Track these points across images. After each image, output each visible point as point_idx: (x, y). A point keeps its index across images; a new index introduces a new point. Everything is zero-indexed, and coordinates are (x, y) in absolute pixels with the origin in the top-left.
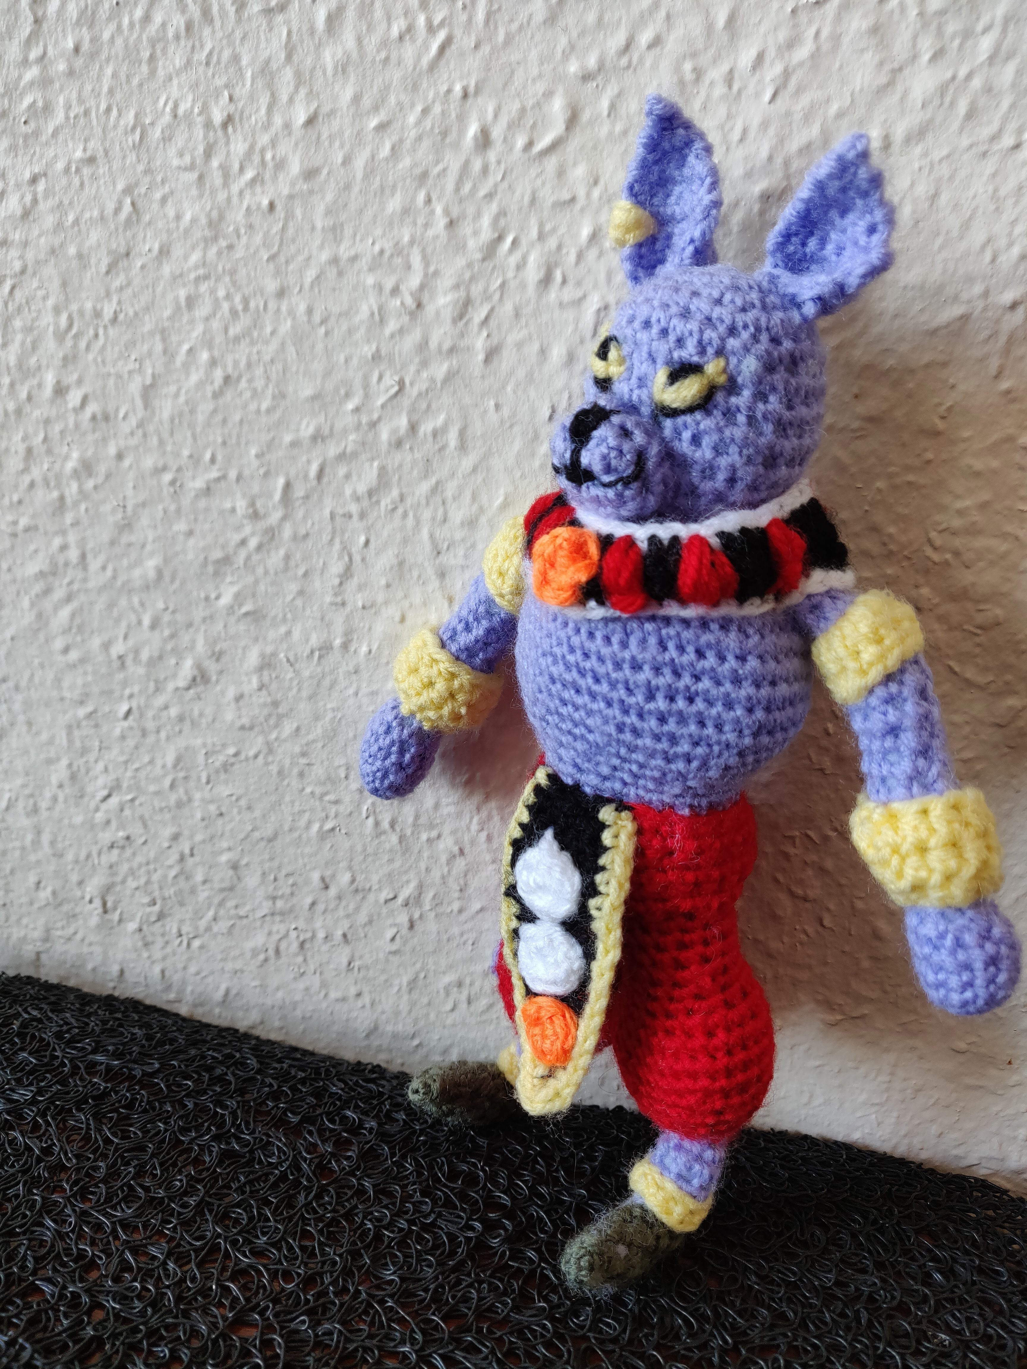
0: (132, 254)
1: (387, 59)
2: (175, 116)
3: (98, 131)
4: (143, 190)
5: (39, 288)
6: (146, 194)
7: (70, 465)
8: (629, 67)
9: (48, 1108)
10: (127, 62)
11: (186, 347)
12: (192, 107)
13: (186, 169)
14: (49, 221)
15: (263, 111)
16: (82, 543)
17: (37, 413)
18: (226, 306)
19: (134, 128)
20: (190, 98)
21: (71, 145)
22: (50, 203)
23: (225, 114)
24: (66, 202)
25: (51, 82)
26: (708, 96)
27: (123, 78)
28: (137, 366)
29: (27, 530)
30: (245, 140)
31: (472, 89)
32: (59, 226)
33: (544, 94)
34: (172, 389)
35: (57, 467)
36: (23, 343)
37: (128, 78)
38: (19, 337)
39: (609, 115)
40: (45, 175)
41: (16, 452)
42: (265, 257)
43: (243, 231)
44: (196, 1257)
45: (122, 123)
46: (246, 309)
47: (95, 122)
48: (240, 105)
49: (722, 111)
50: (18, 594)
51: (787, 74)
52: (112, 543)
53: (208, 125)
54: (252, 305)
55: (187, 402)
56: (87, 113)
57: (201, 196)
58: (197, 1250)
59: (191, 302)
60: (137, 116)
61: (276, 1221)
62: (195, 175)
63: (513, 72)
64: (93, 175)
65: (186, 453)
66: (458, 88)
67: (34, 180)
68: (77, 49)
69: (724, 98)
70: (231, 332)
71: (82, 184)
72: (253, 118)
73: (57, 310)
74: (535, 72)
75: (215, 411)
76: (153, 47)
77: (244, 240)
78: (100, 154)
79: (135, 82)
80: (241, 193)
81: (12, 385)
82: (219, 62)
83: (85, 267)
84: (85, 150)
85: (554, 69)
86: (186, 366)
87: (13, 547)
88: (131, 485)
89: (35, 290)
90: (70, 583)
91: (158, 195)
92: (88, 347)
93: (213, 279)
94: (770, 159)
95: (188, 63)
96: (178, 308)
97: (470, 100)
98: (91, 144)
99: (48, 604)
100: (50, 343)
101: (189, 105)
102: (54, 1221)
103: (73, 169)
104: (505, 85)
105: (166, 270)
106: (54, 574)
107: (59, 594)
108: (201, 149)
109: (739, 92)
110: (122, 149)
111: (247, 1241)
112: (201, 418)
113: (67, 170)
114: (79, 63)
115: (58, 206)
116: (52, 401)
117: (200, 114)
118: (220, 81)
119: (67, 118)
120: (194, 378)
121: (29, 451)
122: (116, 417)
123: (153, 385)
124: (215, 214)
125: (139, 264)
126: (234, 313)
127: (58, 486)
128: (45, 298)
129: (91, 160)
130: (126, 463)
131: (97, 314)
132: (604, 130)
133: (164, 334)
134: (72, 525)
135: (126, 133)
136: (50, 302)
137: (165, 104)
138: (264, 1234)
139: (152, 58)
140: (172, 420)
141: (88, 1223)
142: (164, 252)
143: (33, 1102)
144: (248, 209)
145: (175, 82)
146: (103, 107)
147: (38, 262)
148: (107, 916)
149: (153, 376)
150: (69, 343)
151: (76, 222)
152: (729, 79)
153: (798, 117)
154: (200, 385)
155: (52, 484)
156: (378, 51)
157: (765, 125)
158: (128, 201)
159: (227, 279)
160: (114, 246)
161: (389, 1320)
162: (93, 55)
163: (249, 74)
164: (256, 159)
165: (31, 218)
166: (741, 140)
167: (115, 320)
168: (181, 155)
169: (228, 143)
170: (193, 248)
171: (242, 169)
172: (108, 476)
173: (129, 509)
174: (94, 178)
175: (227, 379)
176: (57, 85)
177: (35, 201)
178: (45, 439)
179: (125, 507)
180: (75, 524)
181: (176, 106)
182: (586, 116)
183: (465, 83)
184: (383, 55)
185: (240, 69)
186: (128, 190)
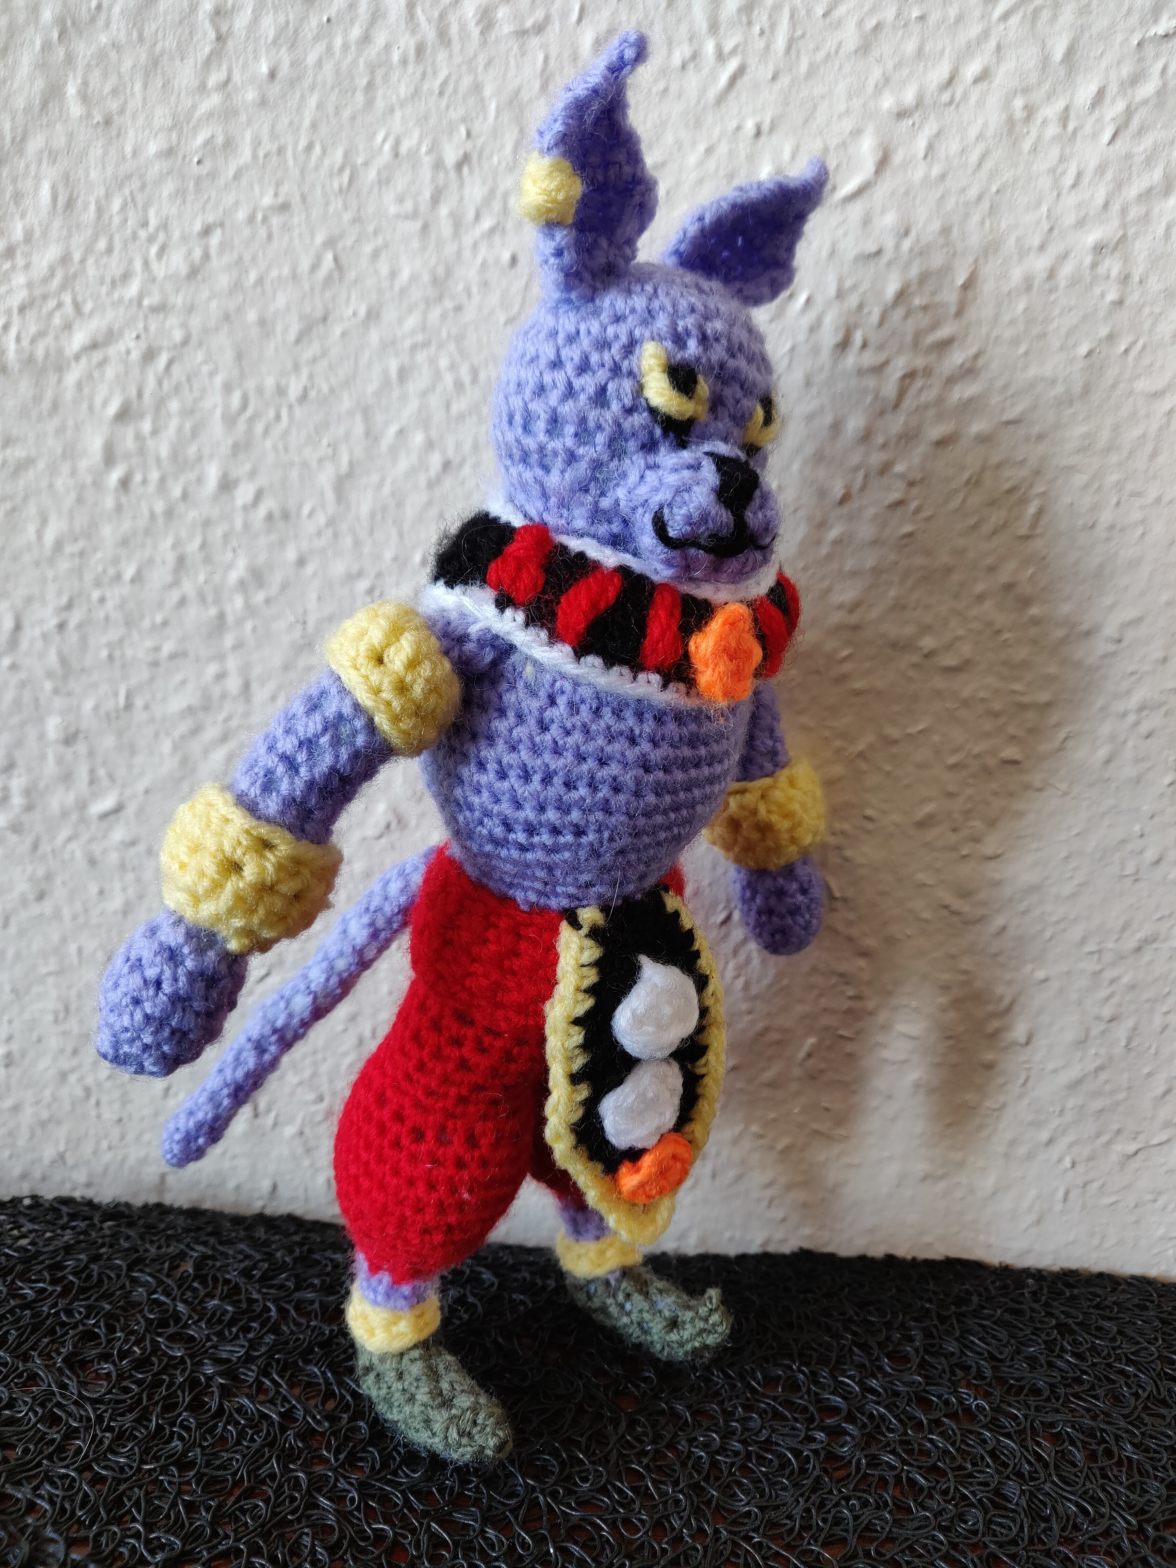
0: (330, 319)
1: (666, 90)
2: (396, 155)
3: (295, 172)
4: (349, 242)
5: (206, 362)
6: (352, 247)
7: (234, 576)
8: (950, 103)
9: (269, 1365)
10: (337, 90)
11: (393, 430)
12: (419, 145)
13: (407, 217)
14: (224, 281)
15: (508, 149)
16: (245, 670)
17: (192, 515)
18: (448, 379)
19: (341, 169)
20: (416, 133)
21: (257, 189)
22: (226, 259)
23: (461, 152)
24: (247, 258)
25: (236, 113)
26: (1039, 138)
27: (331, 109)
28: (330, 451)
29: (173, 657)
30: (484, 183)
31: (766, 127)
32: (237, 286)
33: (851, 133)
34: (375, 478)
35: (217, 578)
36: (180, 429)
37: (338, 110)
38: (174, 423)
39: (925, 157)
40: (222, 225)
41: (164, 563)
42: (502, 320)
43: (475, 289)
44: (516, 1518)
45: (327, 162)
46: (475, 379)
47: (291, 162)
48: (480, 142)
49: (1055, 153)
50: (156, 736)
51: (1129, 113)
52: (286, 667)
53: (438, 165)
54: (482, 376)
55: (393, 494)
56: (281, 151)
57: (424, 248)
58: (514, 1511)
59: (403, 374)
60: (346, 155)
62: (418, 225)
63: (815, 108)
64: (284, 225)
65: (388, 555)
66: (750, 126)
67: (207, 231)
68: (272, 75)
69: (1056, 138)
70: (455, 409)
71: (270, 237)
72: (495, 159)
73: (228, 388)
74: (842, 107)
75: (429, 503)
76: (372, 73)
77: (476, 299)
78: (296, 199)
79: (346, 113)
80: (475, 245)
81: (162, 480)
82: (455, 91)
83: (268, 335)
84: (276, 195)
85: (865, 104)
86: (394, 451)
87: (152, 680)
88: (314, 596)
89: (201, 364)
90: (227, 720)
91: (368, 249)
92: (266, 432)
93: (433, 349)
94: (1106, 206)
95: (417, 92)
96: (386, 383)
97: (763, 139)
98: (285, 188)
99: (195, 747)
100: (217, 427)
101: (414, 141)
103: (260, 217)
104: (806, 121)
105: (374, 337)
106: (206, 708)
107: (211, 733)
108: (427, 194)
109: (1075, 131)
110: (324, 194)
111: (569, 1492)
112: (410, 511)
113: (251, 219)
114: (274, 90)
115: (237, 263)
116: (215, 499)
117: (429, 152)
118: (455, 114)
119: (255, 156)
120: (403, 465)
121: (181, 561)
122: (298, 513)
123: (350, 475)
124: (441, 271)
125: (338, 330)
126: (459, 386)
127: (217, 601)
128: (212, 374)
129: (284, 207)
130: (310, 569)
131: (281, 391)
132: (919, 173)
133: (367, 413)
134: (234, 648)
135: (331, 175)
136: (218, 380)
137: (384, 141)
138: (585, 1480)
139: (370, 86)
140: (373, 515)
141: (372, 1497)
142: (373, 315)
143: (248, 1359)
144: (484, 264)
145: (398, 114)
146: (303, 143)
147: (205, 331)
149: (351, 464)
150: (241, 426)
151: (260, 281)
152: (1064, 118)
153: (1139, 159)
154: (412, 472)
155: (210, 598)
156: (655, 81)
157: (1101, 169)
158: (329, 256)
159: (452, 346)
160: (308, 309)
162: (293, 82)
163: (492, 107)
164: (497, 205)
165: (200, 277)
166: (1074, 186)
167: (303, 397)
168: (400, 200)
169: (461, 186)
170: (410, 310)
171: (478, 217)
172: (285, 586)
173: (311, 625)
174: (286, 228)
175: (447, 465)
176: (243, 117)
177: (206, 257)
178: (204, 545)
179: (305, 623)
180: (239, 646)
181: (397, 143)
182: (898, 158)
183: (758, 119)
184: (661, 85)
185: (482, 100)
186: (330, 243)
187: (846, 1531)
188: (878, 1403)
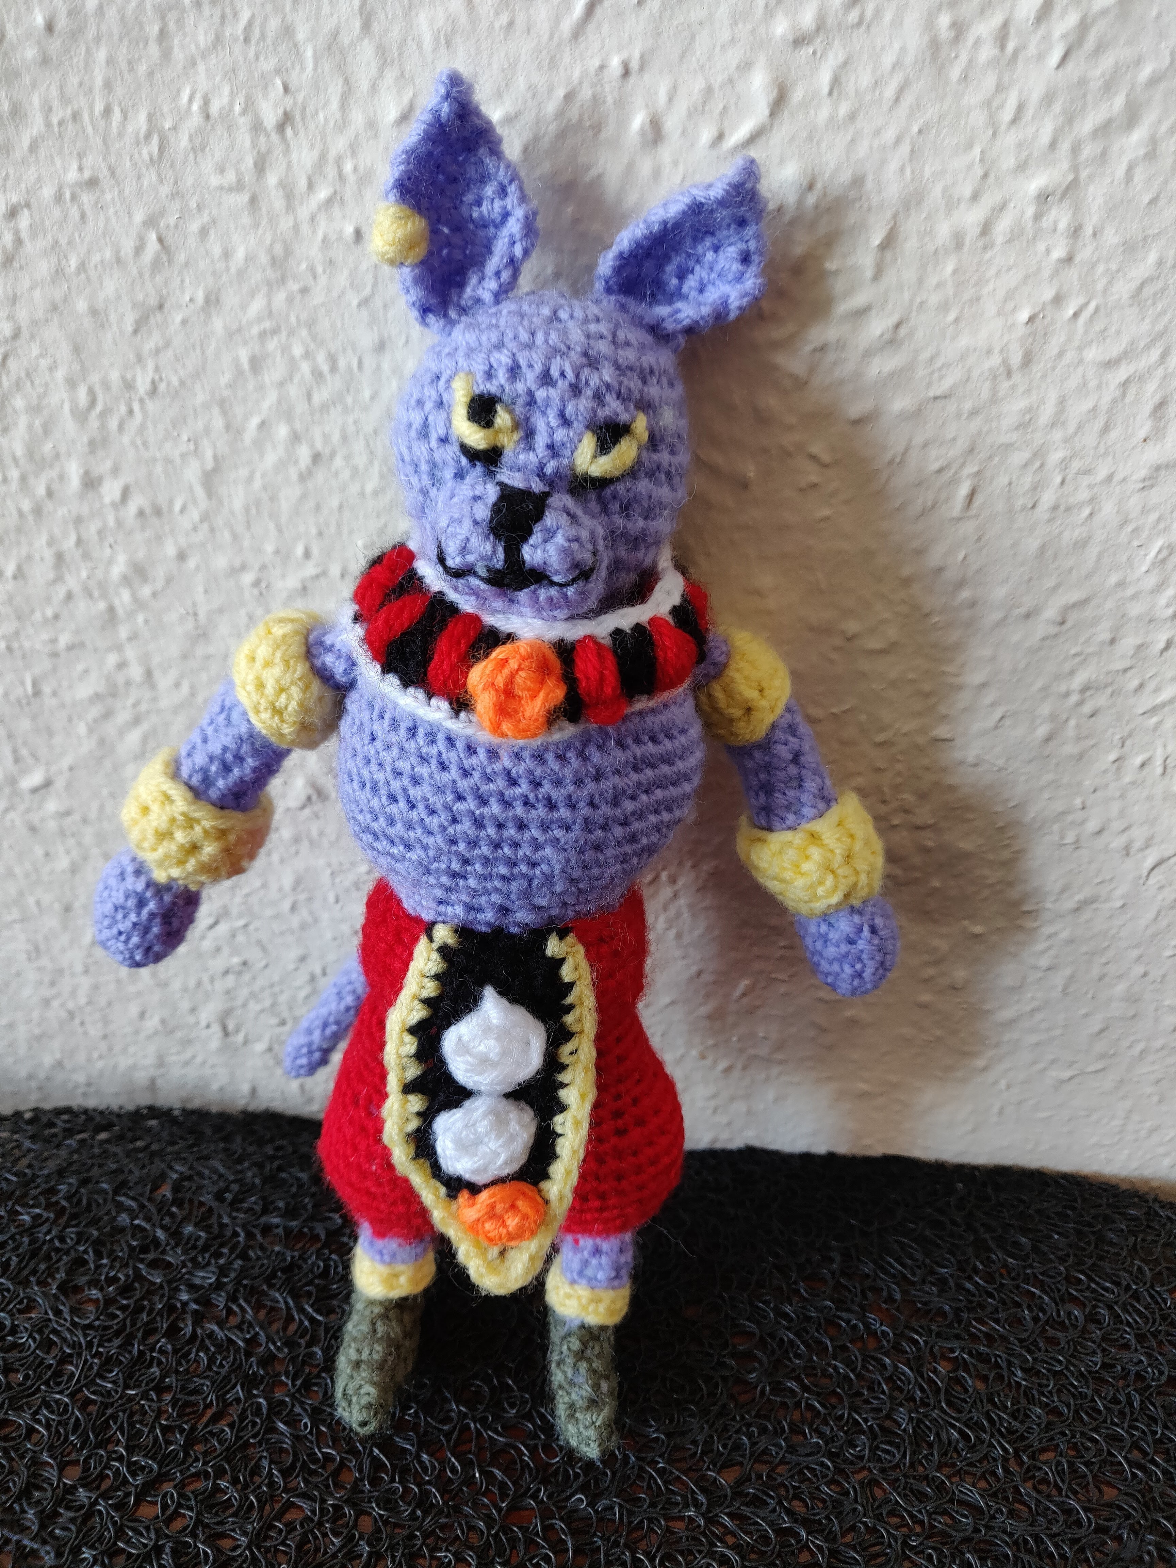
0: (167, 306)
1: (511, 24)
2: (208, 117)
3: (96, 142)
4: (172, 221)
5: (42, 355)
6: (176, 226)
7: (117, 570)
8: (859, 24)
9: (236, 1290)
10: (126, 42)
11: (255, 421)
12: (231, 103)
13: (231, 189)
14: (44, 268)
15: (335, 105)
16: (145, 659)
17: (62, 512)
18: (305, 368)
19: (148, 136)
20: (226, 90)
21: (58, 162)
22: (42, 243)
23: (280, 111)
24: (63, 241)
25: (17, 75)
26: (971, 62)
27: (124, 66)
28: (192, 446)
29: (70, 648)
30: (312, 147)
31: (635, 65)
32: (59, 273)
33: (738, 67)
34: (243, 472)
35: (100, 574)
36: (30, 427)
37: (131, 65)
38: (23, 421)
39: (830, 93)
40: (28, 205)
41: (42, 559)
42: (355, 302)
43: (320, 269)
44: (449, 1441)
45: (130, 129)
46: (334, 368)
47: (89, 130)
48: (300, 97)
49: (990, 81)
50: (70, 719)
51: (1084, 26)
52: (185, 656)
53: (257, 127)
54: (342, 363)
55: (265, 488)
56: (76, 117)
57: (256, 225)
58: (448, 1435)
59: (256, 364)
60: (150, 118)
61: (519, 1389)
62: (245, 198)
63: (693, 37)
64: (97, 203)
65: (269, 548)
66: (615, 63)
67: (13, 213)
68: (50, 27)
69: (993, 63)
70: (316, 399)
71: (83, 216)
72: (321, 115)
73: (71, 383)
74: (726, 35)
75: (304, 496)
76: (163, 18)
77: (323, 280)
78: (104, 173)
79: (142, 69)
80: (313, 218)
81: (23, 479)
82: (263, 37)
83: (102, 326)
84: (80, 169)
85: (754, 30)
86: (259, 445)
87: (55, 669)
88: (200, 589)
89: (37, 358)
90: (136, 705)
91: (194, 226)
92: (121, 427)
93: (284, 334)
94: (1053, 145)
95: (218, 40)
96: (239, 373)
97: (632, 79)
98: (89, 161)
99: (110, 729)
100: (67, 424)
101: (225, 100)
102: (285, 1423)
103: (68, 195)
104: (683, 54)
105: (218, 324)
106: (114, 694)
107: (123, 716)
108: (249, 162)
109: (1016, 53)
110: (135, 166)
111: (497, 1418)
112: (285, 505)
113: (59, 197)
114: (55, 46)
115: (53, 248)
116: (82, 496)
117: (244, 112)
118: (268, 65)
119: (48, 125)
120: (271, 458)
121: (59, 557)
122: (171, 510)
123: (216, 470)
124: (278, 249)
125: (178, 319)
126: (318, 375)
127: (104, 595)
128: (52, 368)
129: (93, 183)
130: (191, 563)
131: (129, 386)
132: (823, 114)
133: (223, 405)
134: (130, 639)
135: (138, 143)
136: (60, 375)
137: (191, 100)
138: (511, 1406)
139: (163, 34)
140: (247, 510)
141: (323, 1422)
142: (212, 301)
143: (218, 1286)
144: (325, 239)
145: (201, 67)
146: (99, 107)
147: (35, 323)
148: (231, 1039)
149: (215, 458)
150: (94, 422)
151: (82, 267)
152: (1002, 36)
153: (1095, 85)
154: (281, 466)
155: (96, 593)
156: (497, 14)
157: (1048, 99)
158: (153, 236)
159: (304, 332)
160: (140, 297)
161: (666, 1483)
162: (75, 34)
163: (309, 53)
164: (331, 171)
165: (16, 264)
166: (1015, 121)
167: (154, 391)
168: (222, 170)
169: (287, 151)
170: (252, 294)
171: (311, 186)
172: (169, 580)
173: (202, 616)
174: (99, 206)
175: (316, 458)
176: (27, 79)
177: (18, 242)
178: (79, 542)
179: (196, 614)
180: (134, 637)
181: (206, 102)
182: (797, 95)
183: (625, 55)
184: (504, 19)
185: (296, 46)
186: (151, 222)
187: (743, 1456)
188: (788, 1329)
